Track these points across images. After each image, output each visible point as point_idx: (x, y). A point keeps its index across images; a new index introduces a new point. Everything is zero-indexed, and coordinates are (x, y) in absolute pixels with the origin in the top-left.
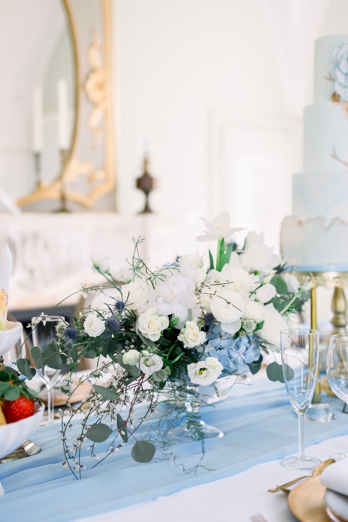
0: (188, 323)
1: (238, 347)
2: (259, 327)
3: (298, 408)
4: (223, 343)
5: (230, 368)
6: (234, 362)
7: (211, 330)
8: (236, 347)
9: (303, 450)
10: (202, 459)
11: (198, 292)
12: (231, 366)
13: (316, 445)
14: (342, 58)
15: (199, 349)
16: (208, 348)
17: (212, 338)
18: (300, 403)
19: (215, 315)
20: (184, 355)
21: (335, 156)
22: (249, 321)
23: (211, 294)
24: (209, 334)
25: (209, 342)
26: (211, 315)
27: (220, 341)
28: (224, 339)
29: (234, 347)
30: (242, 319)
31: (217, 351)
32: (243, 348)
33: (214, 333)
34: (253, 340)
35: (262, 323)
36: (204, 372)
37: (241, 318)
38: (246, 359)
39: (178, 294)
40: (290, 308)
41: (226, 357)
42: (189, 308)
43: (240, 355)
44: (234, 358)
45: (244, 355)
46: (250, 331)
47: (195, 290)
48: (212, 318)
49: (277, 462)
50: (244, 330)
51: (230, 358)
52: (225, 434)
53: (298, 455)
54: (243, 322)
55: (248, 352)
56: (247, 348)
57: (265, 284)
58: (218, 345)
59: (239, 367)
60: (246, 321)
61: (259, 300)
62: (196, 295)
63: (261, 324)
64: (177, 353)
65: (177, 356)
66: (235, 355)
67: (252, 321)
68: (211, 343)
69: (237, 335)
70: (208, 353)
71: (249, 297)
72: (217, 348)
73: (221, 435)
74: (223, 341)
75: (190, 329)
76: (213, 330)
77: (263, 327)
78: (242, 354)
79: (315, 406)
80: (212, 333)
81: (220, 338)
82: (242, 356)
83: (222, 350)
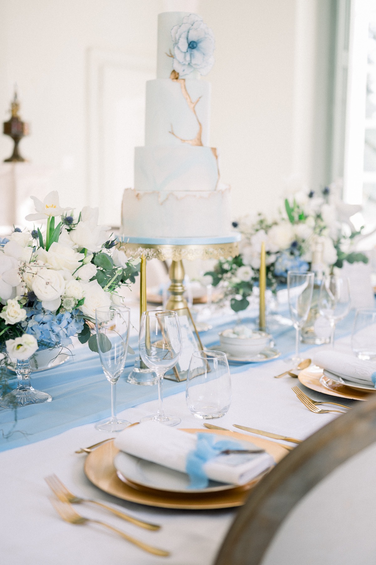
0: (9, 302)
1: (60, 321)
2: (80, 303)
3: (110, 377)
4: (46, 318)
5: (53, 341)
6: (57, 335)
7: (35, 306)
8: (58, 321)
9: (115, 415)
10: (14, 426)
11: (22, 271)
12: (53, 340)
13: (132, 408)
14: (180, 37)
15: (24, 323)
16: (31, 323)
17: (35, 313)
18: (113, 374)
19: (36, 293)
20: (9, 329)
21: (172, 133)
22: (69, 299)
23: (33, 274)
24: (33, 309)
25: (33, 317)
26: (33, 293)
27: (43, 316)
28: (47, 315)
29: (57, 322)
30: (62, 298)
31: (40, 325)
32: (64, 323)
33: (37, 308)
34: (75, 315)
35: (83, 299)
36: (21, 348)
37: (61, 296)
38: (68, 333)
39: (3, 273)
40: (112, 284)
41: (48, 331)
42: (14, 286)
43: (62, 329)
44: (56, 332)
45: (67, 329)
46: (69, 308)
47: (19, 270)
48: (34, 296)
49: (92, 426)
50: (63, 307)
51: (53, 331)
52: (53, 399)
53: (111, 419)
54: (62, 299)
55: (69, 326)
56: (69, 323)
57: (86, 264)
58: (41, 320)
59: (61, 339)
60: (65, 299)
61: (81, 278)
62: (19, 274)
63: (82, 301)
64: (2, 328)
65: (2, 330)
66: (57, 329)
67: (72, 299)
68: (34, 319)
69: (58, 312)
70: (31, 328)
71: (73, 275)
72: (40, 323)
73: (50, 400)
74: (46, 316)
75: (11, 307)
76: (36, 306)
77: (83, 303)
78: (64, 327)
79: (142, 371)
80: (36, 309)
81: (43, 314)
82: (64, 330)
83: (45, 325)
